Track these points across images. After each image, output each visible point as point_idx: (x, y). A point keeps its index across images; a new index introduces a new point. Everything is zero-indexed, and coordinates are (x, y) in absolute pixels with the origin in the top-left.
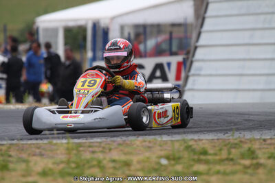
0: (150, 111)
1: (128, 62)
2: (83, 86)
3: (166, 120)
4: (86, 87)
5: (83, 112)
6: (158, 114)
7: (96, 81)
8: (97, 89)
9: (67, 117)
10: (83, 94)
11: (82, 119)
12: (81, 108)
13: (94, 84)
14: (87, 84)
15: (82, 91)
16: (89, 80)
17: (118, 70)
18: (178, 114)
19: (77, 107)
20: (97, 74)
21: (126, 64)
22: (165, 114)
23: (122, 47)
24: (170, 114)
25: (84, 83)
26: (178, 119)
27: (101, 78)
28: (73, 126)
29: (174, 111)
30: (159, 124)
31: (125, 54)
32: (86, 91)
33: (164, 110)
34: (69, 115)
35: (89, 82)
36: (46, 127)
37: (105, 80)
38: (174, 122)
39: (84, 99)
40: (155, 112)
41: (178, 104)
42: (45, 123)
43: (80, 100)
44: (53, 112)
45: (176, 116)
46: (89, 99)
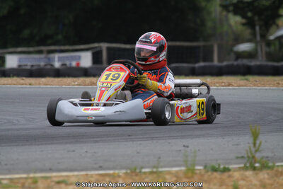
0: (172, 106)
1: (156, 57)
2: (106, 79)
3: (190, 115)
4: (109, 80)
5: (105, 105)
6: (181, 109)
7: (119, 75)
8: (121, 82)
9: (88, 109)
10: (106, 87)
11: (102, 111)
12: (103, 100)
13: (117, 78)
14: (111, 77)
16: (113, 73)
17: (144, 63)
18: (203, 109)
19: (99, 100)
20: (121, 68)
21: (153, 59)
22: (188, 109)
24: (195, 109)
25: (108, 76)
26: (203, 114)
27: (126, 72)
28: (94, 118)
29: (199, 106)
30: (182, 119)
31: (154, 49)
32: (109, 85)
33: (187, 105)
34: (91, 108)
35: (113, 76)
36: (67, 119)
37: (129, 74)
38: (199, 118)
39: (106, 92)
40: (178, 108)
41: (204, 100)
42: (66, 115)
43: (102, 93)
44: (75, 105)
45: (201, 111)
46: (111, 92)
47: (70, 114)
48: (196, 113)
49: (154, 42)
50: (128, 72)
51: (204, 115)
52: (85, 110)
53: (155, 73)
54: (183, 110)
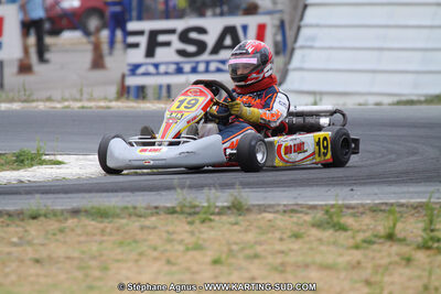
1: (258, 73)
2: (178, 107)
3: (301, 156)
4: (182, 108)
6: (286, 148)
7: (197, 100)
8: (197, 111)
9: (145, 150)
10: (174, 119)
11: (165, 153)
12: (169, 138)
14: (185, 104)
15: (174, 115)
16: (189, 98)
17: (243, 83)
18: (325, 148)
19: (163, 137)
20: (201, 91)
21: (254, 75)
22: (300, 148)
23: (250, 50)
25: (182, 102)
26: (325, 154)
27: (207, 96)
28: (152, 162)
29: (318, 144)
30: (287, 162)
31: (254, 61)
32: (179, 115)
33: (297, 142)
34: (150, 148)
35: (188, 103)
37: (211, 100)
38: (318, 159)
39: (174, 125)
40: (280, 146)
43: (168, 126)
44: (131, 144)
45: (322, 150)
46: (181, 125)
47: (121, 157)
48: (313, 154)
49: (253, 53)
50: (209, 97)
51: (329, 156)
52: (142, 151)
53: (259, 96)
54: (288, 150)
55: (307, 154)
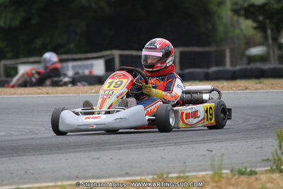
1: (162, 63)
2: (109, 87)
3: (196, 120)
4: (112, 87)
5: (107, 113)
6: (186, 114)
7: (122, 82)
8: (123, 89)
9: (89, 118)
10: (107, 95)
11: (104, 119)
12: (105, 108)
13: (120, 85)
14: (113, 84)
15: (107, 92)
16: (116, 81)
17: (151, 70)
18: (211, 115)
19: (101, 108)
20: (124, 75)
21: (159, 65)
22: (195, 114)
24: (202, 114)
25: (111, 83)
26: (211, 119)
27: (128, 78)
28: (95, 126)
29: (206, 111)
30: (187, 124)
31: (160, 54)
32: (111, 92)
33: (193, 110)
35: (116, 84)
37: (132, 81)
38: (206, 123)
39: (108, 100)
40: (183, 113)
41: (212, 105)
43: (104, 100)
44: (77, 114)
45: (209, 116)
46: (113, 99)
47: (72, 123)
48: (204, 119)
49: (160, 48)
50: (131, 79)
51: (213, 121)
52: (86, 118)
53: (162, 79)
54: (188, 116)
55: (200, 119)
